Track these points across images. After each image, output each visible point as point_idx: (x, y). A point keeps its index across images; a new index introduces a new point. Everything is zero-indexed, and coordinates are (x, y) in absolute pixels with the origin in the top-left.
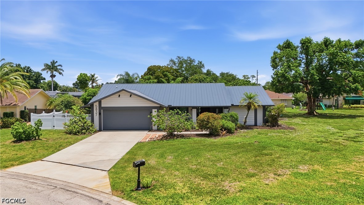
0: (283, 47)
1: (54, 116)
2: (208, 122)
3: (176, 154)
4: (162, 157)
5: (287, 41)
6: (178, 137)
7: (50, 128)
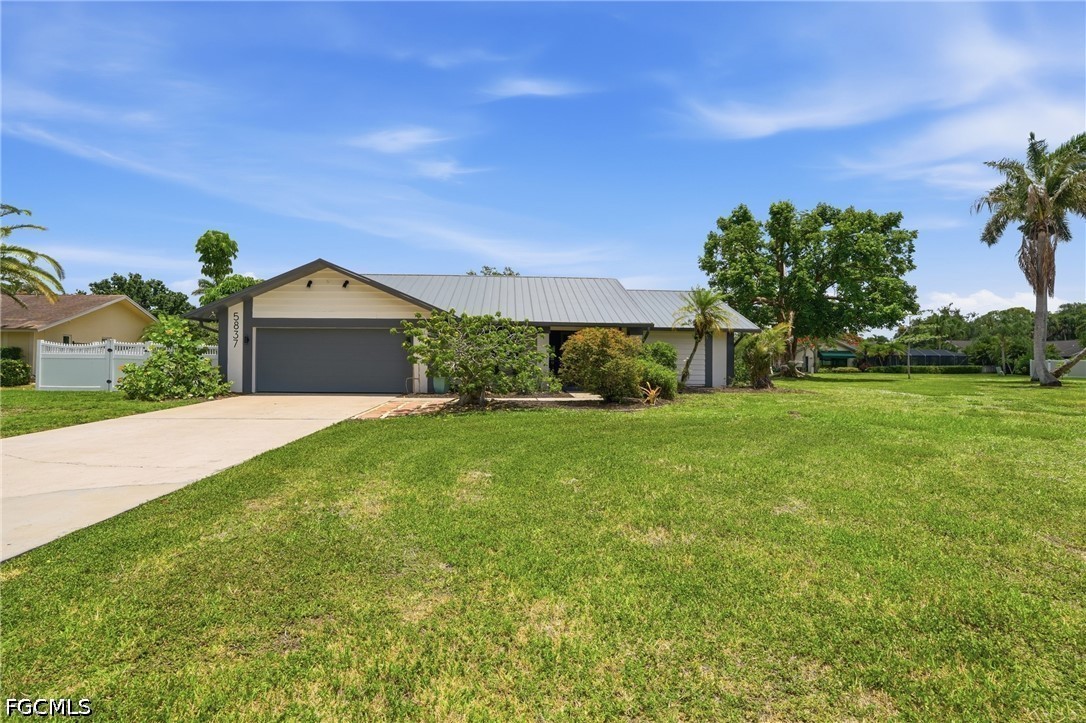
0: (732, 222)
1: (110, 350)
2: (603, 353)
3: (505, 461)
4: (431, 473)
5: (741, 208)
6: (500, 408)
7: (96, 387)
